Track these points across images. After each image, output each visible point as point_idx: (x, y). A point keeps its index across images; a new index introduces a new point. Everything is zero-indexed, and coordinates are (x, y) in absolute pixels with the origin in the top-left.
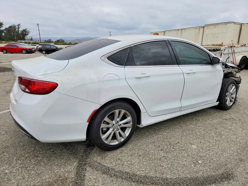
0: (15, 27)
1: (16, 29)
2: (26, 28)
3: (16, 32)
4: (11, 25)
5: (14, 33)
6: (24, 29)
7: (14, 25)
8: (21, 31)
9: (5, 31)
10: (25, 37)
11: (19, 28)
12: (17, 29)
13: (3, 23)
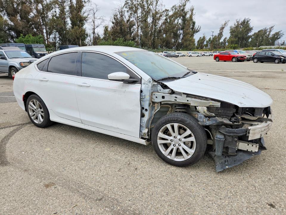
0: (266, 30)
1: (266, 33)
2: (280, 31)
3: (266, 36)
4: (262, 29)
5: (262, 38)
6: (277, 32)
7: (265, 28)
8: (272, 35)
9: (253, 37)
10: (275, 42)
11: (270, 31)
12: (268, 33)
13: (253, 28)
